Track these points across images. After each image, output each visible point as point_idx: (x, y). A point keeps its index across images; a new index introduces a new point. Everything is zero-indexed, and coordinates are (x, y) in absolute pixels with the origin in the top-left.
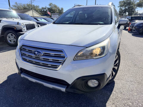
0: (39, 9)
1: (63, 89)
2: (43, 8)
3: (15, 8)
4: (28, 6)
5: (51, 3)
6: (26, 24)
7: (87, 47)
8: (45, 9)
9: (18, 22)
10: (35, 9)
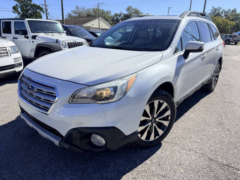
0: (110, 17)
1: (57, 142)
2: (116, 15)
3: (76, 15)
4: (94, 12)
5: (130, 7)
6: (68, 43)
7: (89, 86)
8: (120, 16)
9: (57, 40)
10: (104, 16)
